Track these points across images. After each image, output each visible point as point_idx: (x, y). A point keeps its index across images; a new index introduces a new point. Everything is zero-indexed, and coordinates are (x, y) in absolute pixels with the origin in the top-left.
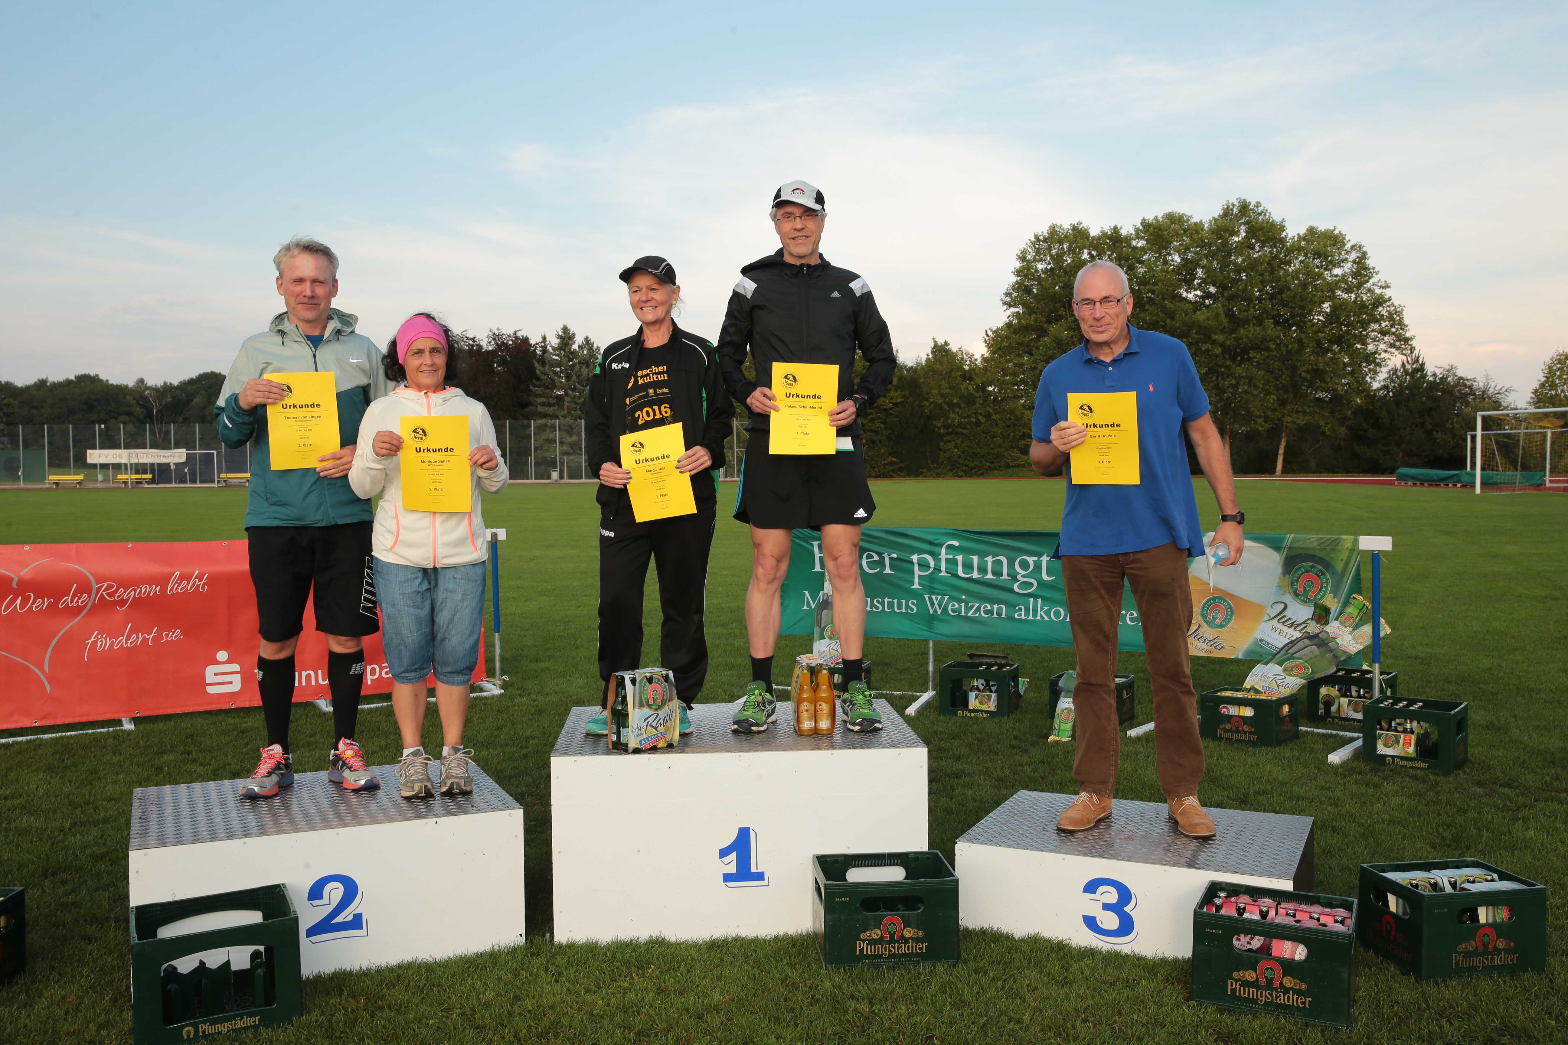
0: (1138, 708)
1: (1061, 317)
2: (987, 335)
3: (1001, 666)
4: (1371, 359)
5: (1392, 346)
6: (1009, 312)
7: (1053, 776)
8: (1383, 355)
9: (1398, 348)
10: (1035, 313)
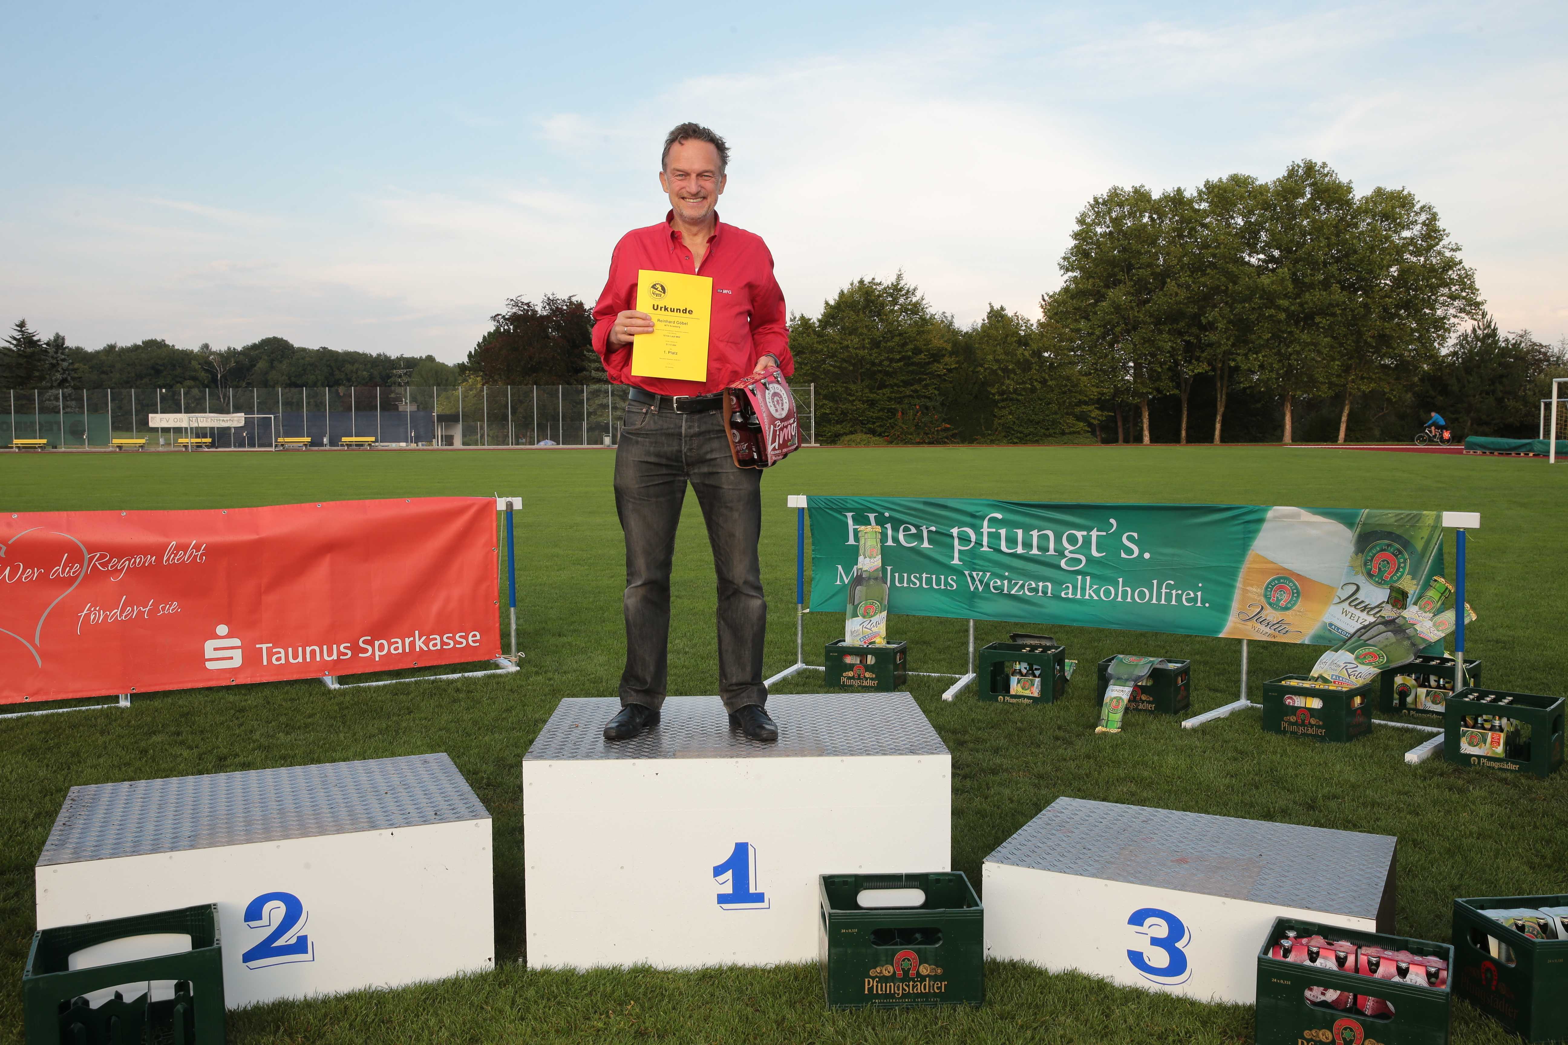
0: (1194, 695)
1: (1120, 282)
2: (1044, 300)
3: (1046, 649)
4: (1439, 324)
5: (1462, 310)
6: (1066, 277)
7: (1099, 773)
8: (1452, 320)
9: (1468, 313)
10: (1094, 277)
